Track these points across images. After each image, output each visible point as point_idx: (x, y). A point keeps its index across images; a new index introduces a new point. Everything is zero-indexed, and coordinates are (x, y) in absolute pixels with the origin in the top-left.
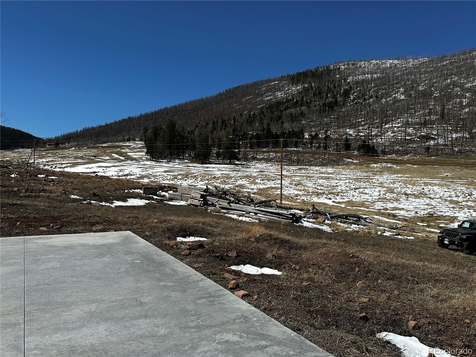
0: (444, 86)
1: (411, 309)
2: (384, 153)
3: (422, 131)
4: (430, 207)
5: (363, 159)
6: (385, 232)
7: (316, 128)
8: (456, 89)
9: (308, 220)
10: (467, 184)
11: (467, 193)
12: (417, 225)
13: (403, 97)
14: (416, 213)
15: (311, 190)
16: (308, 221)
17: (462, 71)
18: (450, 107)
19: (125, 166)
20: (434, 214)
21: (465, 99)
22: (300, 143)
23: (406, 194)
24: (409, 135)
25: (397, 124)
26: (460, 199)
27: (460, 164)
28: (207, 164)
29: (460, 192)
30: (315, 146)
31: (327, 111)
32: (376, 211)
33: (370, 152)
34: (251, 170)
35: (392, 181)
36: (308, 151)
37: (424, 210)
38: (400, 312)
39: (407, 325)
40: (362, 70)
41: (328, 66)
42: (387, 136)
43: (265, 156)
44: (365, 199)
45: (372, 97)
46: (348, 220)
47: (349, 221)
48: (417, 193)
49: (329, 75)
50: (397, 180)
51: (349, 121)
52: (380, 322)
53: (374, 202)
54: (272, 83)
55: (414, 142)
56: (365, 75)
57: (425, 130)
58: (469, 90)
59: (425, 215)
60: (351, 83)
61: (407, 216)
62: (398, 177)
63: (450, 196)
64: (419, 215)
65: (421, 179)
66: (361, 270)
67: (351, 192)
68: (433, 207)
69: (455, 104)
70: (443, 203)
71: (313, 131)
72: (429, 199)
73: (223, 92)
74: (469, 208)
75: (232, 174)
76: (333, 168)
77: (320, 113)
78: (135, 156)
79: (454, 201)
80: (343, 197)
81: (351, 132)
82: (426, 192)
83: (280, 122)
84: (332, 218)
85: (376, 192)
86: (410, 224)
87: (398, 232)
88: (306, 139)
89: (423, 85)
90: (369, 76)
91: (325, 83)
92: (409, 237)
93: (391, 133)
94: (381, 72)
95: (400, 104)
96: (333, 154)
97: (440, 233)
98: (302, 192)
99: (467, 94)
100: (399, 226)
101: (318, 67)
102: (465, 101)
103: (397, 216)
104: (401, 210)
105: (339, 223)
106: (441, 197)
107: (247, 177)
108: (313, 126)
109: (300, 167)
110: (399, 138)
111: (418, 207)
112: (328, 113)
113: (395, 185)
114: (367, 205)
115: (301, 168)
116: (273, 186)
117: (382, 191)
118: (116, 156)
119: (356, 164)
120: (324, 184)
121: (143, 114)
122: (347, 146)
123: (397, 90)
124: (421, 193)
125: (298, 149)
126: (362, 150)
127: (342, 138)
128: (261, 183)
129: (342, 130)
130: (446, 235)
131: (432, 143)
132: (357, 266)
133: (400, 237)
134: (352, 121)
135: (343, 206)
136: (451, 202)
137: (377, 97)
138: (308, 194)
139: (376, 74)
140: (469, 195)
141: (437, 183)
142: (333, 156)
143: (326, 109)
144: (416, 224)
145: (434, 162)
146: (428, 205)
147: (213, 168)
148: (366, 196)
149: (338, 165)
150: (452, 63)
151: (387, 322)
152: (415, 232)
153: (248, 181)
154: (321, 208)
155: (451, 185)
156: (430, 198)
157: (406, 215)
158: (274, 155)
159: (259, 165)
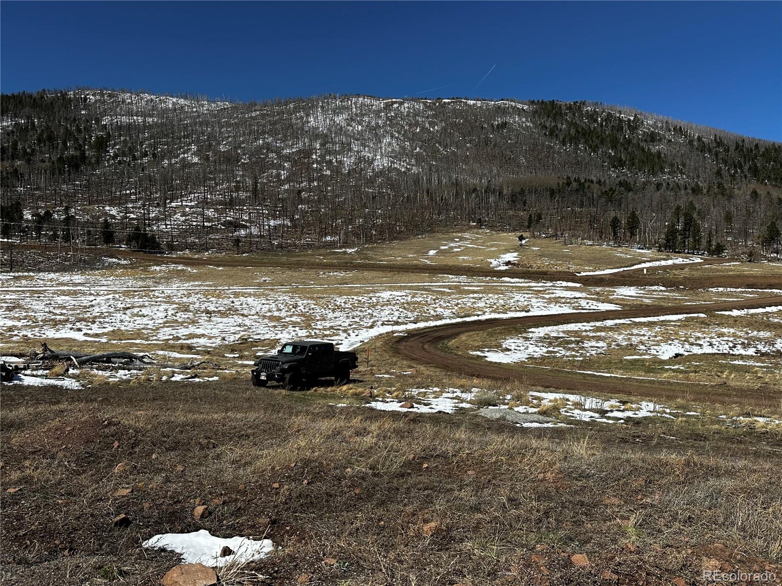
0: (255, 148)
1: (198, 489)
2: (171, 248)
3: (228, 214)
4: (242, 329)
5: (136, 259)
6: (173, 376)
7: (46, 202)
8: (271, 155)
9: (35, 373)
10: (291, 292)
11: (291, 305)
12: (224, 359)
13: (196, 160)
14: (224, 339)
15: (40, 316)
16: (33, 376)
17: (276, 129)
18: (265, 181)
20: (249, 338)
21: (284, 170)
22: (14, 229)
23: (208, 312)
24: (209, 220)
25: (189, 203)
26: (283, 314)
27: (281, 264)
29: (282, 304)
30: (46, 235)
31: (66, 172)
32: (161, 342)
33: (148, 246)
35: (185, 293)
36: (32, 244)
37: (234, 333)
38: (181, 498)
39: (192, 515)
40: (126, 108)
41: (63, 91)
42: (175, 221)
44: (142, 324)
45: (146, 155)
46: (110, 365)
47: (113, 365)
48: (224, 309)
50: (193, 291)
51: (108, 192)
52: (149, 522)
53: (158, 329)
55: (218, 231)
56: (132, 116)
57: (232, 213)
58: (288, 158)
59: (236, 342)
60: (109, 128)
61: (210, 345)
62: (196, 287)
63: (270, 311)
64: (227, 342)
65: (229, 287)
66: (123, 444)
67: (119, 316)
68: (247, 328)
69: (272, 177)
70: (260, 321)
71: (41, 207)
72: (241, 317)
74: (295, 324)
76: (82, 274)
77: (53, 176)
79: (275, 316)
80: (104, 325)
81: (114, 212)
82: (237, 307)
84: (82, 363)
85: (161, 312)
86: (215, 358)
87: (194, 373)
88: (27, 221)
89: (225, 144)
90: (140, 119)
91: (60, 122)
92: (211, 377)
93: (181, 216)
94: (159, 114)
95: (192, 170)
96: (82, 250)
97: (255, 365)
98: (22, 321)
99: (286, 164)
100: (196, 363)
102: (284, 174)
103: (195, 347)
104: (200, 338)
105: (96, 371)
106: (257, 312)
108: (40, 198)
109: (17, 274)
110: (194, 224)
111: (226, 330)
112: (69, 175)
113: (191, 300)
114: (146, 334)
115: (19, 276)
117: (170, 309)
119: (124, 267)
120: (67, 305)
122: (108, 236)
123: (186, 148)
124: (230, 309)
125: (10, 240)
126: (134, 243)
130: (262, 368)
131: (243, 233)
132: (116, 440)
133: (197, 380)
134: (115, 192)
135: (104, 340)
136: (272, 318)
137: (154, 155)
138: (34, 323)
139: (150, 117)
140: (293, 307)
141: (252, 292)
142: (83, 252)
143: (65, 168)
144: (224, 356)
145: (246, 261)
146: (240, 326)
148: (144, 320)
149: (92, 269)
150: (263, 116)
151: (160, 518)
152: (221, 369)
154: (61, 348)
155: (270, 294)
156: (243, 315)
157: (208, 345)
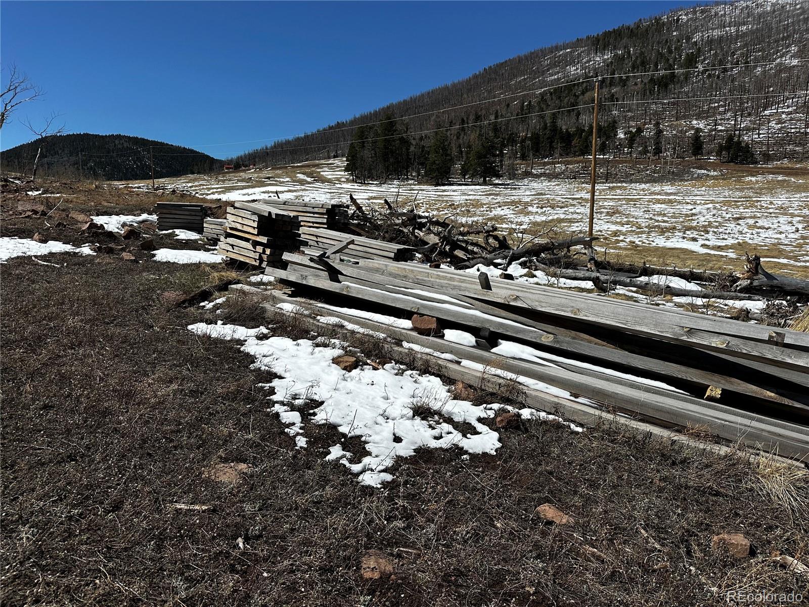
5: (727, 170)
7: (637, 122)
13: (795, 62)
15: (643, 223)
19: (307, 190)
22: (609, 146)
25: (786, 109)
28: (444, 185)
30: (636, 150)
31: (656, 93)
34: (520, 192)
36: (625, 159)
40: (718, 20)
41: (658, 17)
42: (769, 129)
43: (548, 169)
45: (737, 65)
49: (659, 32)
54: (561, 53)
56: (724, 27)
60: (699, 44)
67: (732, 226)
71: (632, 127)
73: (480, 72)
75: (485, 200)
76: (672, 185)
77: (644, 97)
78: (329, 177)
80: (721, 237)
81: (701, 125)
83: (573, 114)
85: (784, 224)
88: (620, 139)
90: (733, 29)
91: (652, 46)
93: (776, 124)
94: (754, 20)
101: (640, 20)
107: (513, 203)
108: (632, 118)
109: (611, 185)
110: (793, 131)
112: (658, 95)
115: (614, 187)
116: (562, 216)
117: (795, 222)
118: (301, 176)
119: (714, 178)
120: (666, 213)
121: (357, 116)
122: (696, 149)
123: (784, 50)
125: (605, 157)
126: (724, 154)
127: (685, 135)
128: (537, 212)
129: (685, 122)
134: (702, 106)
135: (731, 255)
137: (746, 64)
138: (639, 230)
139: (744, 25)
142: (671, 165)
143: (655, 88)
147: (454, 191)
148: (770, 234)
149: (681, 181)
153: (513, 210)
158: (563, 168)
159: (535, 184)
